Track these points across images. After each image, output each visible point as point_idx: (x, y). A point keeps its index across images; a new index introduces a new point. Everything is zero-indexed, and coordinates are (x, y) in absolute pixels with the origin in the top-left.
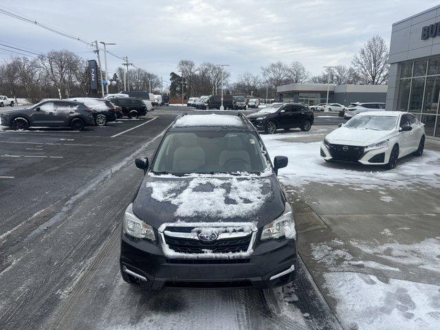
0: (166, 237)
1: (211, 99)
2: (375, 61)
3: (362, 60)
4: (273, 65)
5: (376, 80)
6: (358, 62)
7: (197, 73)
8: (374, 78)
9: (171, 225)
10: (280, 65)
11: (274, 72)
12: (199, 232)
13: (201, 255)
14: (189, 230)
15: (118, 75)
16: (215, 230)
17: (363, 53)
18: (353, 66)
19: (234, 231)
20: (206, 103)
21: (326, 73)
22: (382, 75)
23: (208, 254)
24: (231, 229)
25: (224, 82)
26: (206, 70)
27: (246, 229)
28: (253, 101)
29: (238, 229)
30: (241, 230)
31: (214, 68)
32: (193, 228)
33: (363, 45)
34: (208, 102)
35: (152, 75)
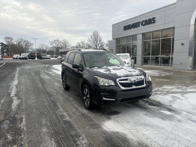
0: (120, 83)
1: (29, 54)
2: (96, 40)
3: (91, 40)
4: (55, 41)
5: (97, 48)
6: (90, 41)
7: (15, 43)
8: (96, 47)
9: (120, 79)
10: (58, 40)
11: (55, 43)
12: (130, 80)
13: (132, 88)
14: (127, 80)
17: (91, 37)
18: (88, 42)
20: (27, 56)
21: (77, 45)
22: (99, 46)
23: (134, 87)
24: (139, 78)
25: (30, 48)
26: (20, 42)
28: (48, 56)
30: (141, 78)
31: (24, 41)
32: (128, 79)
33: (91, 34)
34: (28, 56)
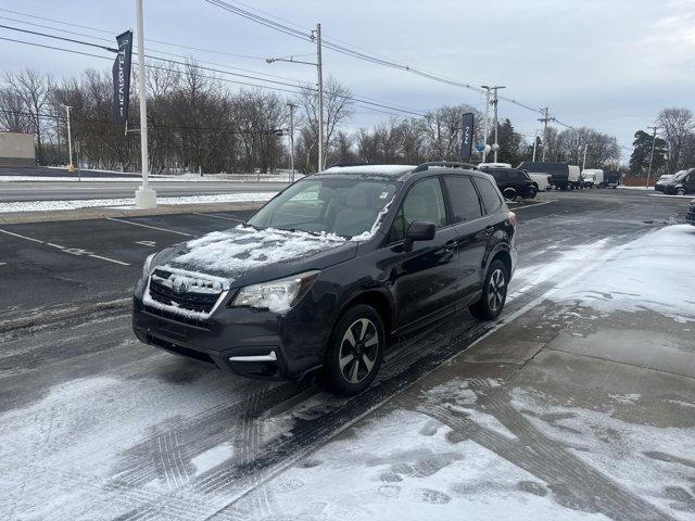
0: (152, 281)
9: (160, 268)
12: (174, 280)
13: (167, 307)
14: (168, 275)
15: (542, 139)
16: (186, 280)
19: (204, 286)
20: (679, 182)
23: (174, 308)
24: (201, 282)
27: (216, 285)
29: (208, 283)
30: (210, 286)
35: (605, 137)
